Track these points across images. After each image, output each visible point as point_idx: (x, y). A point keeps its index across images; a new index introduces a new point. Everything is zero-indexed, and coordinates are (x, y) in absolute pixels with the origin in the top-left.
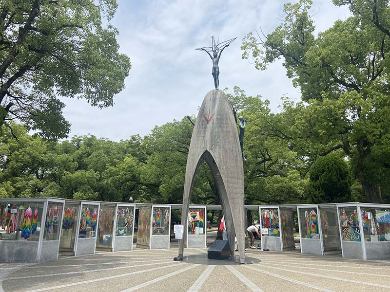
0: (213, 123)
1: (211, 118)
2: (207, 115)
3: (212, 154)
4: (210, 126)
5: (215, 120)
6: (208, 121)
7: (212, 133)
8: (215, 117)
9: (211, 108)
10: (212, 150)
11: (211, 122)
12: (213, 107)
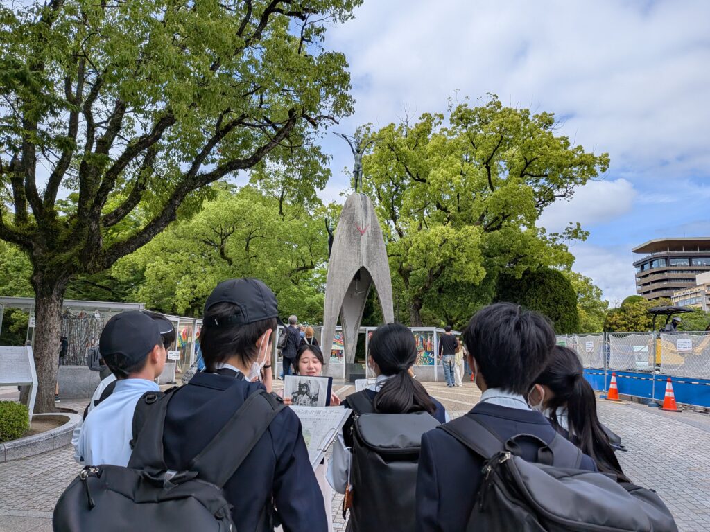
0: (368, 236)
1: (365, 230)
2: (359, 224)
3: (370, 272)
4: (364, 238)
5: (370, 232)
6: (362, 233)
7: (368, 247)
8: (369, 229)
9: (364, 217)
10: (369, 266)
11: (365, 234)
12: (366, 217)
